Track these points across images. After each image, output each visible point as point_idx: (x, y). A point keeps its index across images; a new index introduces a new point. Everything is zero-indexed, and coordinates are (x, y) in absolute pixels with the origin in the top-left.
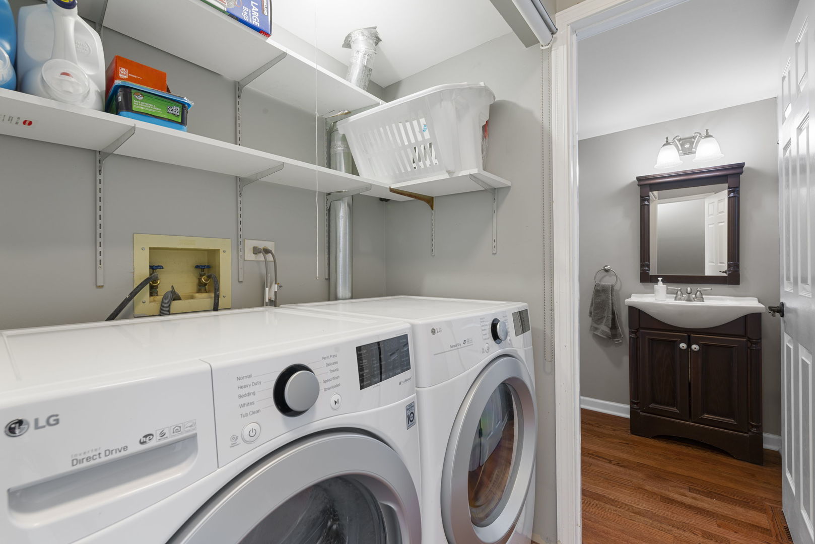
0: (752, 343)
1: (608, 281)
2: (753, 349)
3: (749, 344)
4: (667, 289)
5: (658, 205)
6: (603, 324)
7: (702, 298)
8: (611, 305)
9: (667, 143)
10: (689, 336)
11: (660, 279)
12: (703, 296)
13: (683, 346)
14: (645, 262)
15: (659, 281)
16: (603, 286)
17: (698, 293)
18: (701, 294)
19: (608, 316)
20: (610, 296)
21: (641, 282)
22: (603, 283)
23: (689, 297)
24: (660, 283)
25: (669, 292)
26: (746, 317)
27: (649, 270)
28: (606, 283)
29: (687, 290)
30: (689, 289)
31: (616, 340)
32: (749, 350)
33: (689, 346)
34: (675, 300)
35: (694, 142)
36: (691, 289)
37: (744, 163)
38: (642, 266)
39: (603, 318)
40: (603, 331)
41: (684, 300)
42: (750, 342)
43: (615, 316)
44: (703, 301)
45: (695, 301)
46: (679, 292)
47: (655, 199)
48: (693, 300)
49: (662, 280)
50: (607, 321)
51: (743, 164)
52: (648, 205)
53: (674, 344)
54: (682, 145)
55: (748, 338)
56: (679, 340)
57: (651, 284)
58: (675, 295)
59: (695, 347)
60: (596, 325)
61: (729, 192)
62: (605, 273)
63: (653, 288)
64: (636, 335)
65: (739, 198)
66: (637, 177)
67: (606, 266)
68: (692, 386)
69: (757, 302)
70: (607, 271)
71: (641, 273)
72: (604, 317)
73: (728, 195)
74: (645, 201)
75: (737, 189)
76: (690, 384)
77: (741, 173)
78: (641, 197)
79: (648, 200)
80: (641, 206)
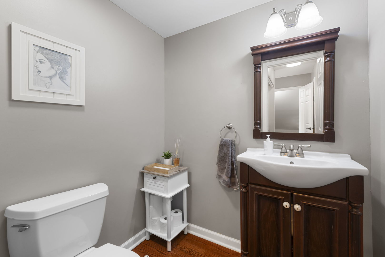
0: (353, 207)
1: (230, 137)
2: (354, 214)
3: (350, 208)
4: (274, 145)
5: (275, 92)
6: (225, 173)
7: (303, 154)
8: (230, 157)
9: (274, 13)
10: (292, 194)
11: (268, 136)
12: (304, 152)
13: (286, 204)
14: (257, 121)
15: (267, 137)
16: (225, 141)
17: (300, 149)
18: (302, 150)
19: (228, 168)
20: (230, 150)
21: (254, 138)
22: (225, 139)
23: (292, 153)
24: (268, 139)
25: (275, 147)
26: (347, 179)
27: (260, 128)
28: (228, 139)
29: (290, 147)
30: (292, 146)
31: (235, 187)
32: (350, 214)
33: (292, 207)
34: (280, 155)
35: (296, 14)
36: (294, 146)
37: (340, 28)
38: (255, 124)
39: (224, 168)
40: (224, 180)
41: (287, 155)
42: (351, 205)
43: (234, 167)
44: (304, 157)
45: (296, 156)
46: (284, 148)
47: (273, 87)
48: (295, 156)
49: (270, 137)
50: (227, 171)
51: (338, 30)
52: (260, 72)
53: (278, 203)
54: (287, 18)
55: (349, 201)
56: (283, 198)
57: (262, 140)
58: (280, 150)
59: (297, 207)
60: (220, 174)
61: (326, 57)
62: (228, 130)
63: (263, 143)
64: (246, 189)
65: (334, 62)
66: (251, 47)
67: (229, 124)
68: (294, 238)
69: (350, 159)
70: (230, 128)
71: (254, 130)
72: (226, 168)
73: (325, 59)
74: (258, 68)
75: (333, 54)
76: (292, 237)
77: (336, 39)
78: (255, 65)
79: (260, 67)
80: (255, 73)
